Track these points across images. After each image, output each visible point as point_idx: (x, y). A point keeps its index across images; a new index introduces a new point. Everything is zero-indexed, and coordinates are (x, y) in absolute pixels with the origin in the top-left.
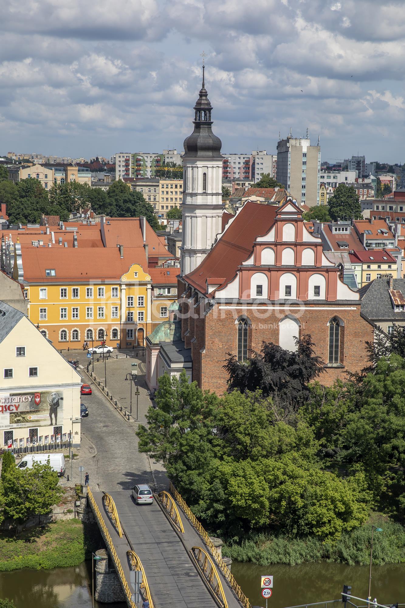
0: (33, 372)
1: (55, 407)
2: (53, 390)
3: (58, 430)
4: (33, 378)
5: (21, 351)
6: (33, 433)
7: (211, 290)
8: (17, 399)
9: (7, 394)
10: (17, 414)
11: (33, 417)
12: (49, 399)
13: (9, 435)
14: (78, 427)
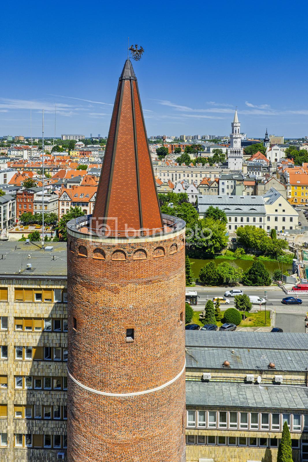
2: (290, 217)
3: (291, 228)
4: (284, 212)
5: (280, 205)
6: (284, 228)
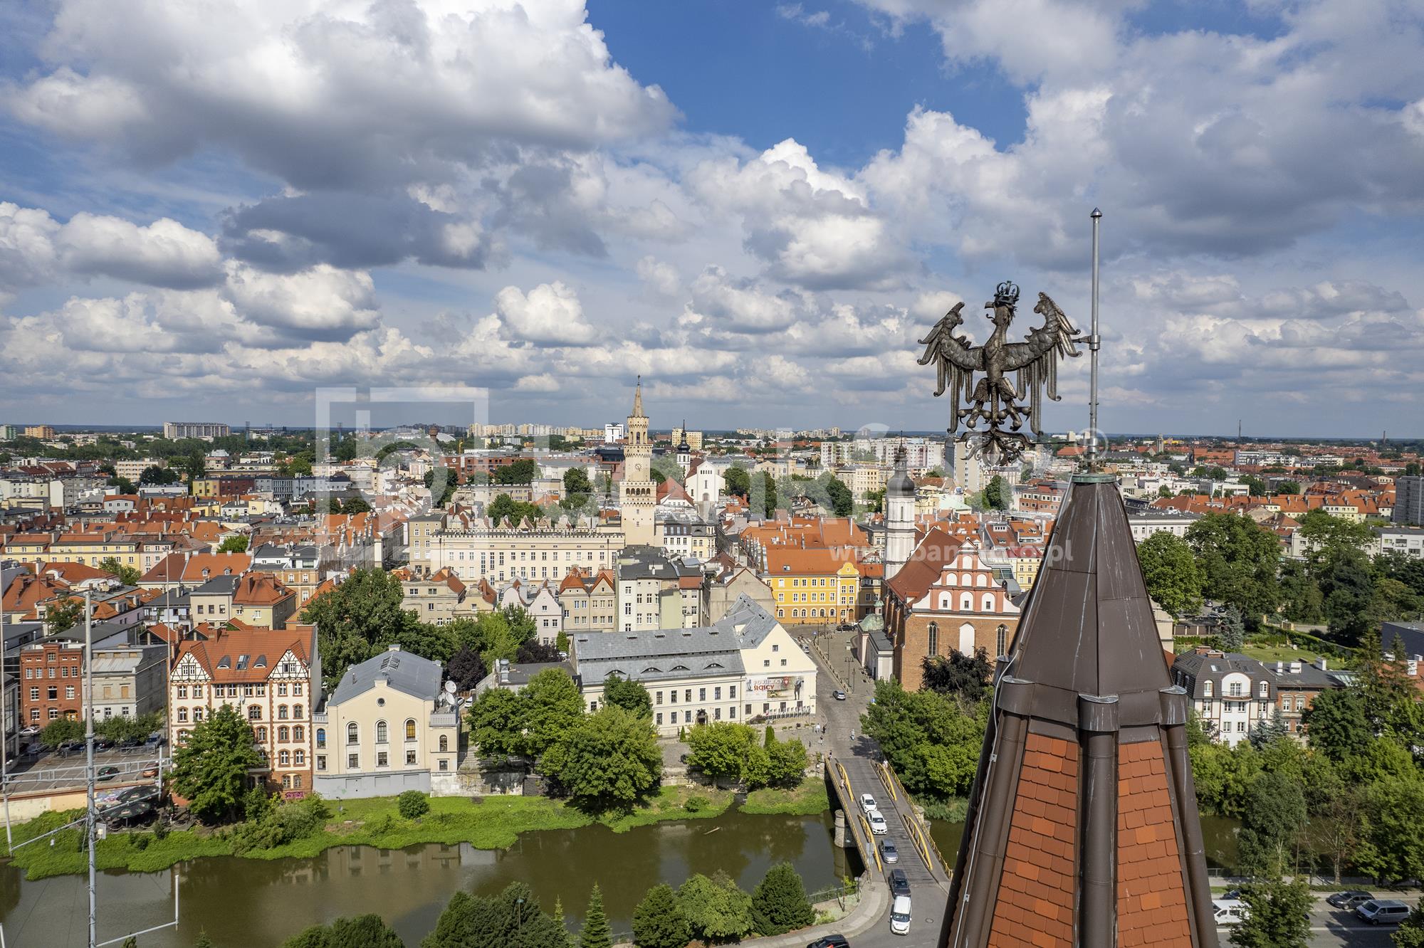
0: (784, 662)
1: (798, 688)
2: (797, 675)
3: (800, 704)
4: (784, 667)
5: (775, 648)
6: (783, 705)
7: (909, 600)
8: (772, 680)
9: (765, 677)
10: (772, 692)
11: (783, 694)
12: (794, 682)
13: (766, 707)
14: (814, 702)
